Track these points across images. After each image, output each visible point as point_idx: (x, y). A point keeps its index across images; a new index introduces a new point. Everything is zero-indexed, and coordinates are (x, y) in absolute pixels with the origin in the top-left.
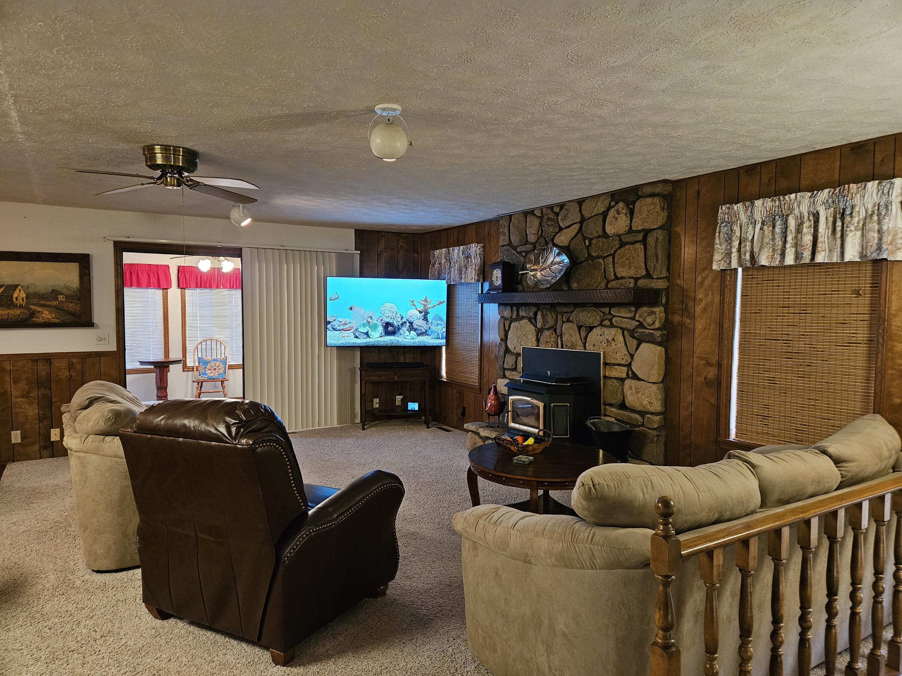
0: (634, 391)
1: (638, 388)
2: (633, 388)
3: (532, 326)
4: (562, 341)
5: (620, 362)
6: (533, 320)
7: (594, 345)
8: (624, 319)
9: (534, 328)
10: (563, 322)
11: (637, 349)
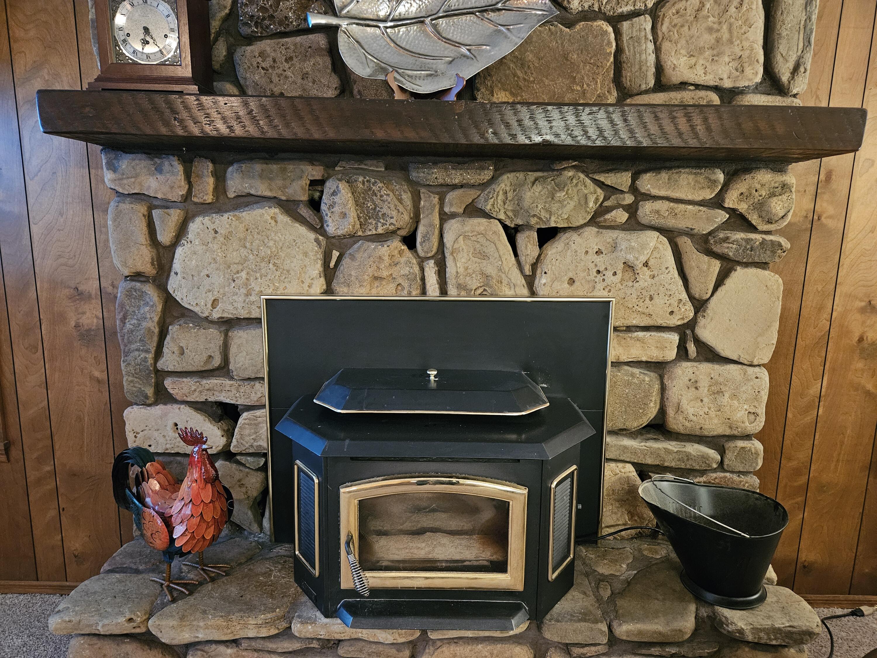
0: (704, 391)
1: (717, 383)
2: (704, 384)
3: (303, 230)
4: (442, 273)
5: (660, 322)
6: (305, 212)
7: (572, 281)
8: (682, 207)
9: (312, 236)
10: (444, 217)
11: (719, 283)
